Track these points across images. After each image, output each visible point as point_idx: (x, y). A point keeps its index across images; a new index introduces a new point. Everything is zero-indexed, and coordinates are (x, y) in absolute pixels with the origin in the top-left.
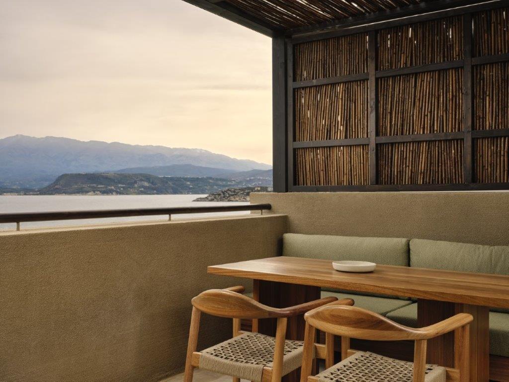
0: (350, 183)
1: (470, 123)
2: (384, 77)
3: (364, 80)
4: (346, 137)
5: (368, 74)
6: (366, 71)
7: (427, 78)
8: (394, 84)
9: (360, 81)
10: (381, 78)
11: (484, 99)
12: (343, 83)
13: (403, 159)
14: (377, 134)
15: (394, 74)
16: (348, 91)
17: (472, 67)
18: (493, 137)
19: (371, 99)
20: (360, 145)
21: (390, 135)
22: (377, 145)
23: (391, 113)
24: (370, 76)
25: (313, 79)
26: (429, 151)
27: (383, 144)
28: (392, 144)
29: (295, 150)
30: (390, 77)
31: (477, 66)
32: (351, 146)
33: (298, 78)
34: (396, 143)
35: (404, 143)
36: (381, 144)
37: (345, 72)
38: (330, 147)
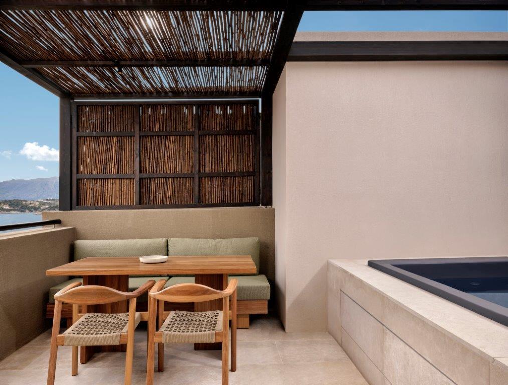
0: (121, 203)
1: (198, 169)
2: (145, 136)
3: (131, 136)
4: (118, 173)
5: (134, 132)
6: (132, 131)
7: (172, 139)
8: (151, 140)
9: (128, 136)
10: (143, 136)
11: (205, 155)
12: (116, 136)
13: (157, 188)
14: (140, 172)
15: (152, 134)
16: (119, 142)
17: (199, 136)
18: (211, 176)
19: (136, 149)
20: (128, 179)
21: (149, 173)
22: (140, 179)
23: (149, 159)
24: (136, 134)
25: (93, 131)
26: (173, 184)
27: (144, 178)
28: (150, 179)
29: (78, 180)
30: (149, 136)
31: (201, 135)
32: (121, 179)
33: (80, 129)
34: (152, 178)
35: (158, 178)
36: (142, 179)
37: (117, 129)
38: (105, 179)
